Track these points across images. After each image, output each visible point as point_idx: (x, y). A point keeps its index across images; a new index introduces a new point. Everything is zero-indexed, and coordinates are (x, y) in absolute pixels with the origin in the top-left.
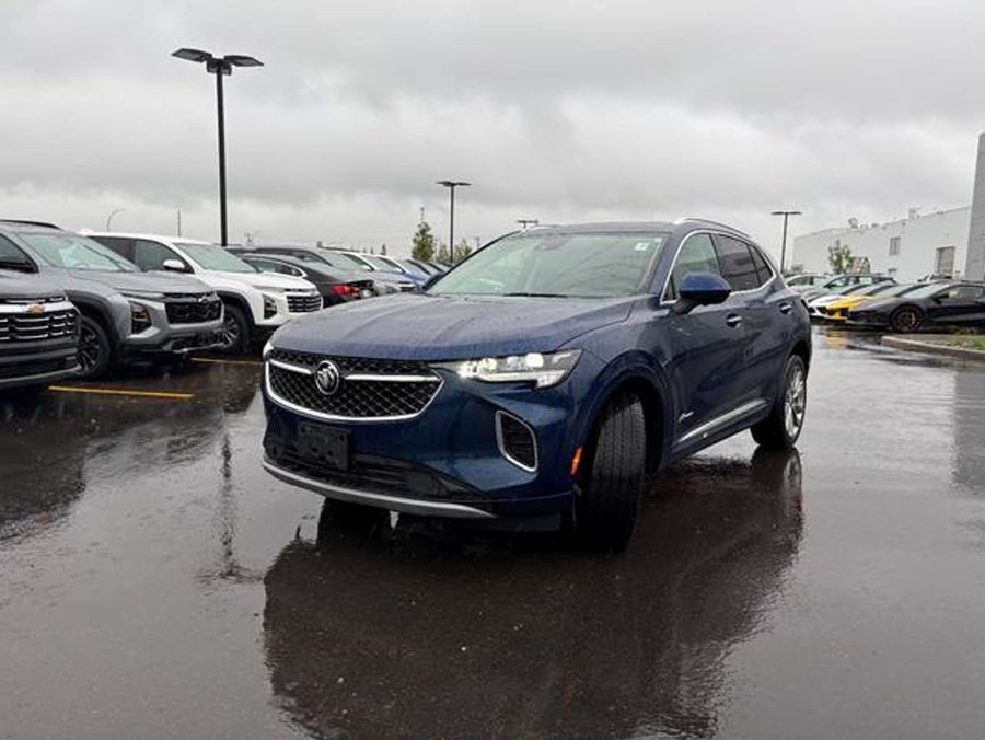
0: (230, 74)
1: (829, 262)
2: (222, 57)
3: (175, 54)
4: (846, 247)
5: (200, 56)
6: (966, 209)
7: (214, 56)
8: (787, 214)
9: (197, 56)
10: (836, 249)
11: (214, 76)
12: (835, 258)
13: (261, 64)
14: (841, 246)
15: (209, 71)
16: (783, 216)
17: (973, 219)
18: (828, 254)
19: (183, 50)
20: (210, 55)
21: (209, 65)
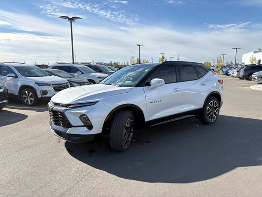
0: (74, 21)
1: (250, 61)
2: (71, 17)
3: (60, 18)
8: (237, 48)
9: (65, 18)
13: (81, 18)
14: (253, 57)
15: (69, 21)
16: (236, 49)
19: (61, 16)
20: (68, 17)
21: (69, 19)
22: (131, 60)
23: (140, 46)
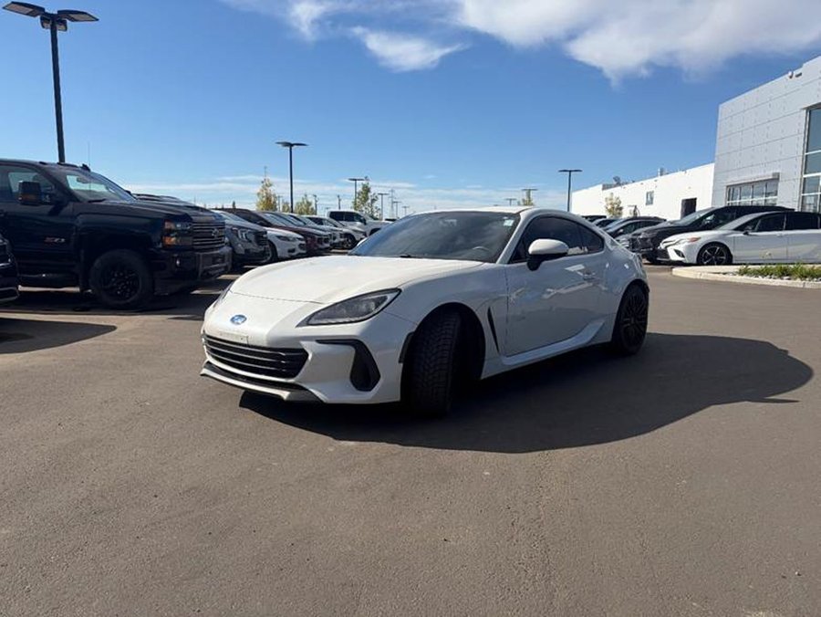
0: (67, 29)
1: (604, 209)
2: (55, 12)
3: (4, 8)
5: (35, 10)
7: (46, 11)
8: (570, 171)
9: (31, 10)
10: (611, 199)
11: (49, 31)
12: (609, 207)
13: (97, 20)
14: (614, 197)
15: (43, 27)
16: (568, 173)
18: (605, 204)
19: (13, 3)
20: (42, 9)
21: (42, 19)
22: (259, 194)
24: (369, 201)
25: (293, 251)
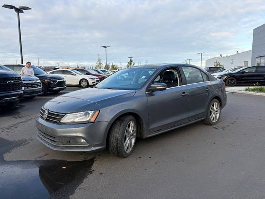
0: (23, 12)
2: (18, 7)
3: (3, 7)
4: (218, 62)
5: (12, 7)
6: (250, 51)
7: (15, 7)
8: (202, 53)
9: (10, 7)
10: (216, 62)
11: (17, 13)
12: (216, 65)
13: (31, 9)
14: (217, 62)
16: (201, 54)
17: (252, 53)
18: (214, 64)
19: (5, 5)
21: (15, 10)
22: (97, 63)
23: (107, 48)
24: (132, 65)
25: (94, 82)
